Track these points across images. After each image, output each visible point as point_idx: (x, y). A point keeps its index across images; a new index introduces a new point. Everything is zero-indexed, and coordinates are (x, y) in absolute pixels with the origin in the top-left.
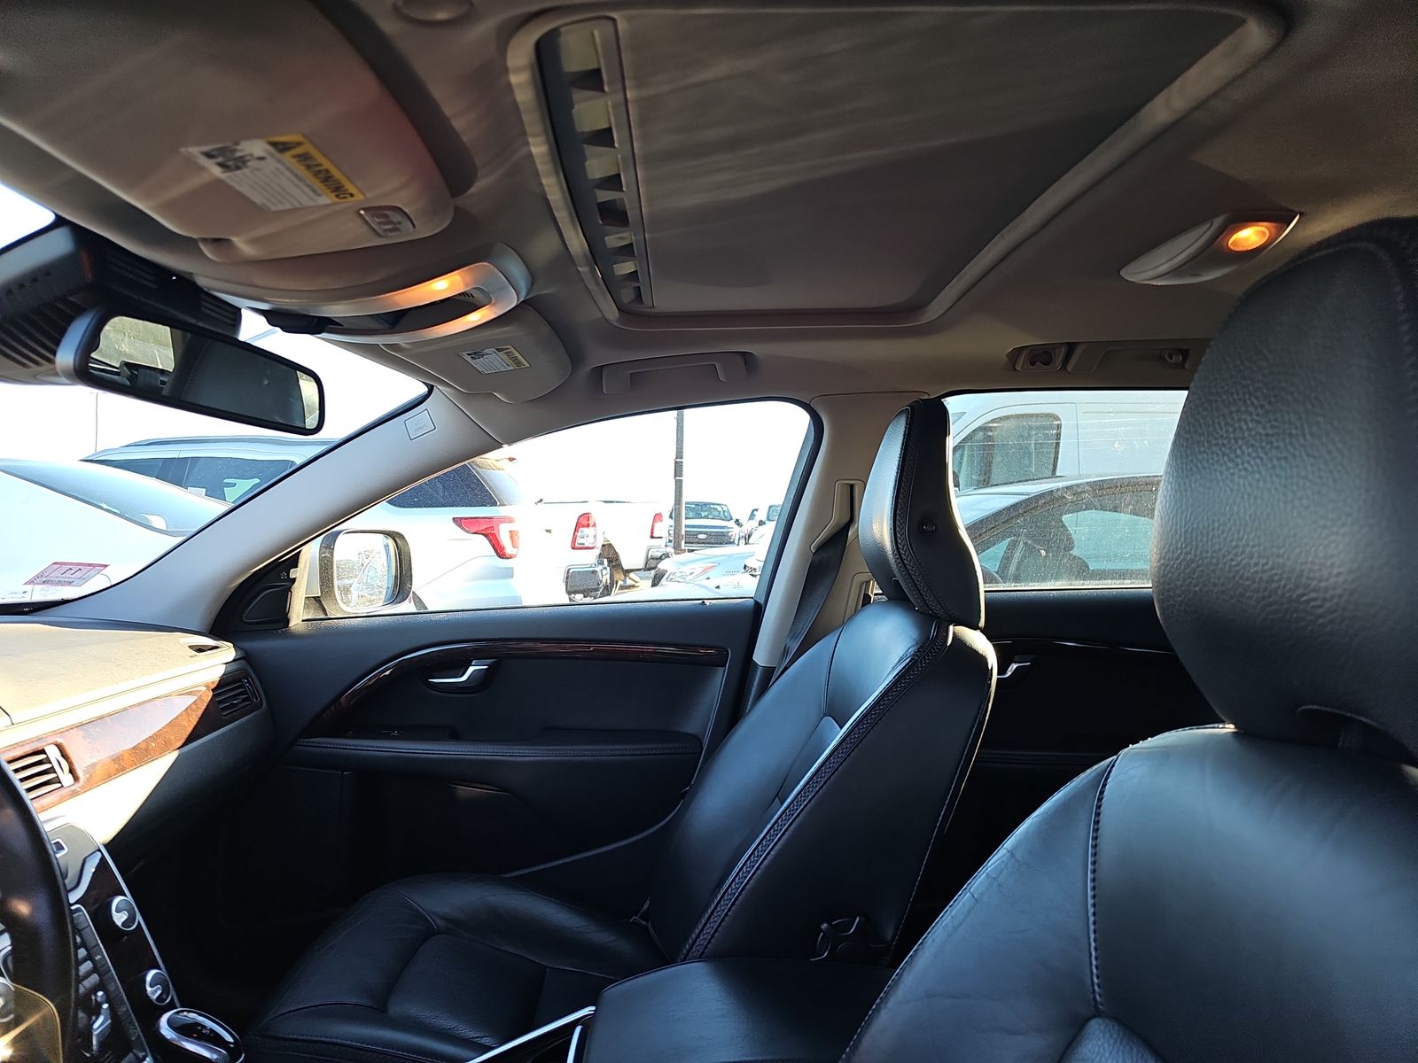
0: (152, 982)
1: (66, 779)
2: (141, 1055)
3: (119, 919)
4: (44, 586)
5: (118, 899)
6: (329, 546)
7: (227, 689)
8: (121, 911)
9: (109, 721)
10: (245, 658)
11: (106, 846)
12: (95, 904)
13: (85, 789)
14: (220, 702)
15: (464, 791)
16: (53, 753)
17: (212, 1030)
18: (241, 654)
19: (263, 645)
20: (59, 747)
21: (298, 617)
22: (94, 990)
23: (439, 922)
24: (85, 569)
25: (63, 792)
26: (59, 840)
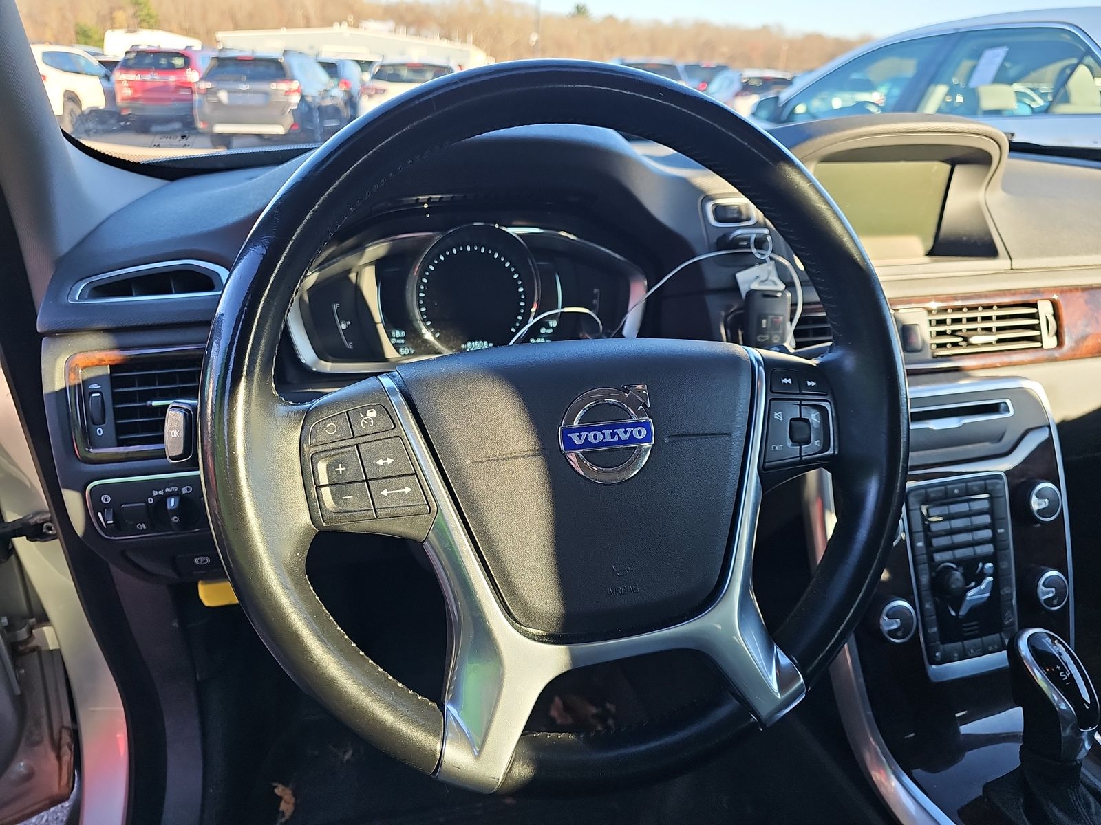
0: (1050, 582)
1: (1049, 341)
3: (1039, 505)
5: (1047, 484)
11: (1063, 426)
12: (1021, 479)
16: (1045, 309)
17: (1071, 677)
20: (1055, 305)
22: (985, 559)
25: (1040, 354)
26: (1008, 402)
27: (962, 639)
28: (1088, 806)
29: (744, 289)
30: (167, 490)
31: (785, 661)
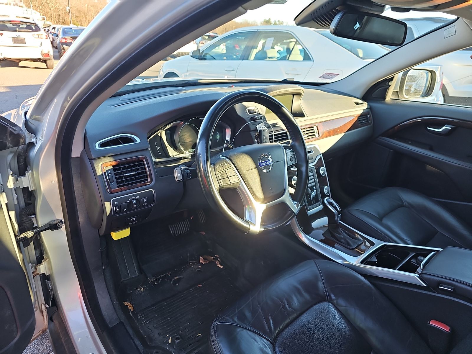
0: (326, 189)
1: (317, 135)
2: (320, 204)
3: (322, 172)
4: (323, 79)
5: (322, 167)
6: (405, 75)
7: (362, 117)
8: (323, 170)
9: (329, 122)
10: (370, 108)
11: (322, 154)
12: (317, 167)
13: (320, 139)
14: (359, 121)
15: (429, 167)
16: (315, 128)
17: (335, 206)
18: (369, 107)
19: (376, 105)
20: (317, 127)
21: (389, 97)
22: (314, 186)
23: (406, 204)
24: (333, 75)
25: (316, 138)
26: (312, 150)
27: (312, 205)
28: (342, 232)
29: (259, 130)
30: (132, 198)
31: (296, 202)
